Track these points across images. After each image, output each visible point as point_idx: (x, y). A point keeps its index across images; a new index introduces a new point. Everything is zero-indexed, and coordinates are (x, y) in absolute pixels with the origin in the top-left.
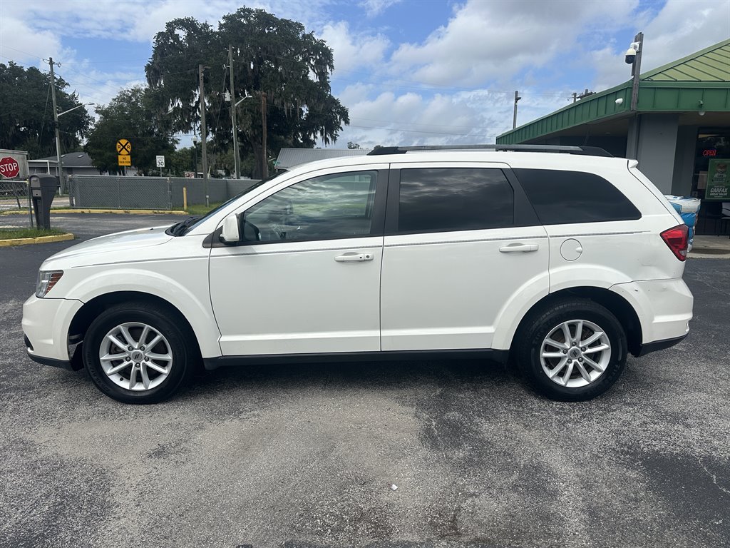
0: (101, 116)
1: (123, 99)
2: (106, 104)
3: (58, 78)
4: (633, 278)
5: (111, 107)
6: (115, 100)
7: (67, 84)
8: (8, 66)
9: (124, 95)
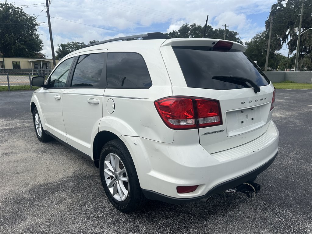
0: (247, 46)
1: (257, 37)
2: (249, 41)
3: (235, 32)
4: (138, 134)
5: (251, 42)
6: (254, 38)
7: (238, 34)
8: (219, 30)
9: (258, 35)
